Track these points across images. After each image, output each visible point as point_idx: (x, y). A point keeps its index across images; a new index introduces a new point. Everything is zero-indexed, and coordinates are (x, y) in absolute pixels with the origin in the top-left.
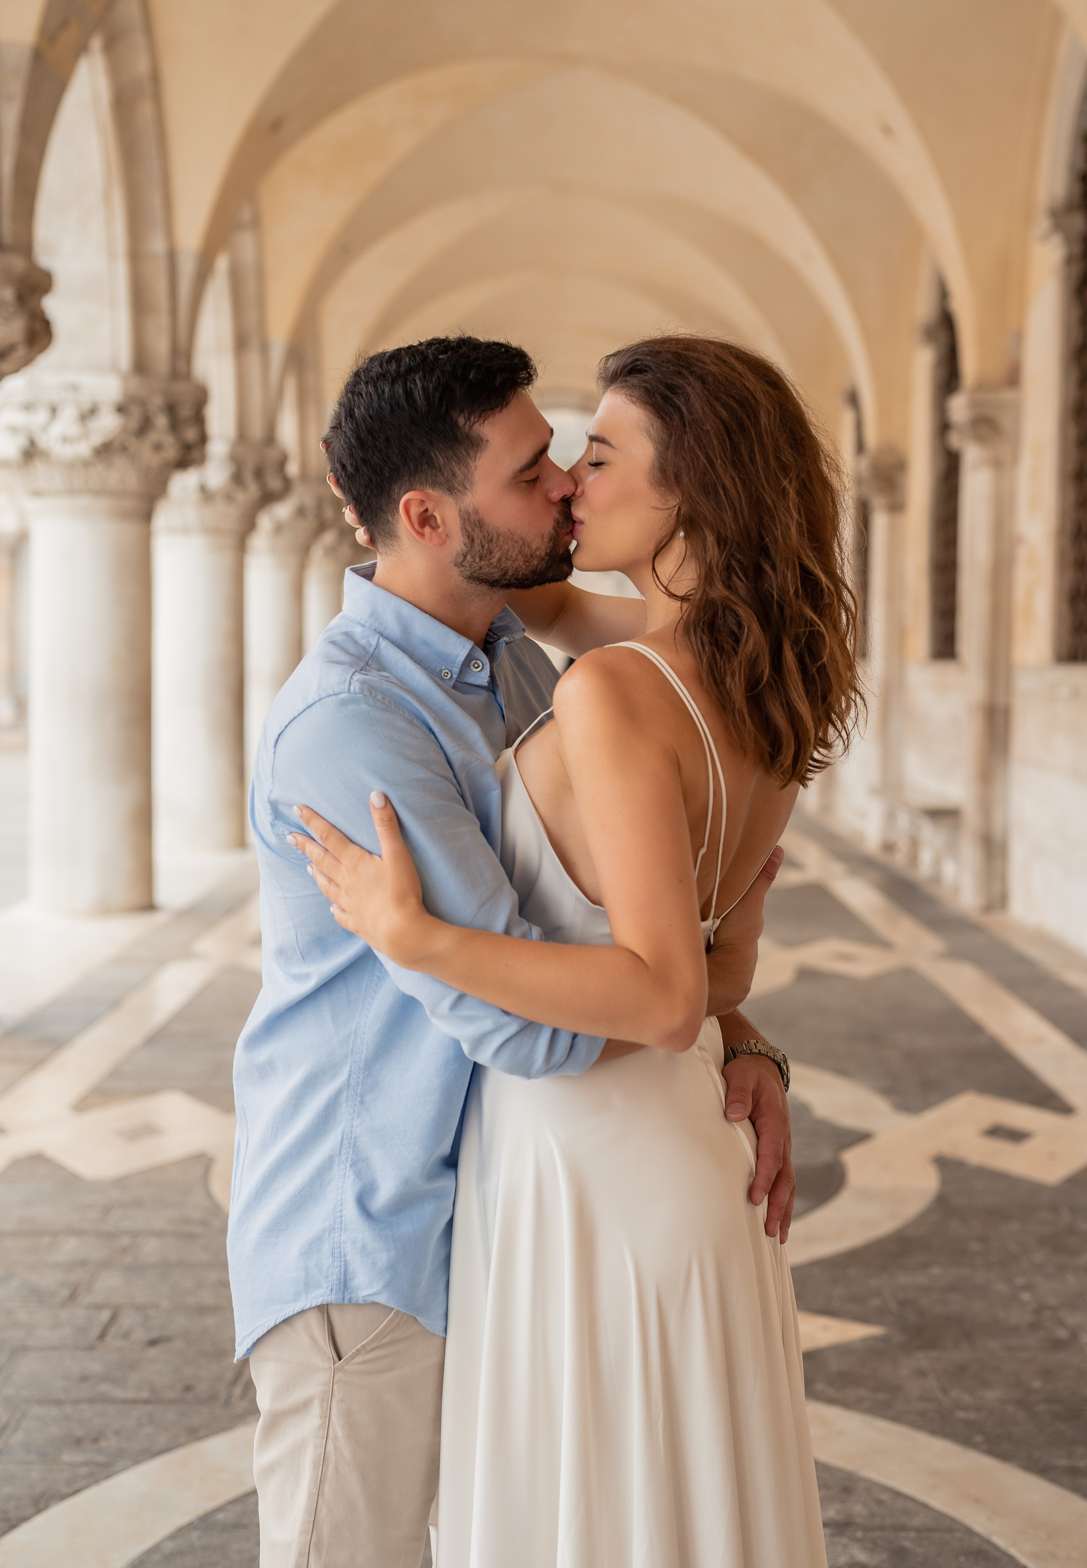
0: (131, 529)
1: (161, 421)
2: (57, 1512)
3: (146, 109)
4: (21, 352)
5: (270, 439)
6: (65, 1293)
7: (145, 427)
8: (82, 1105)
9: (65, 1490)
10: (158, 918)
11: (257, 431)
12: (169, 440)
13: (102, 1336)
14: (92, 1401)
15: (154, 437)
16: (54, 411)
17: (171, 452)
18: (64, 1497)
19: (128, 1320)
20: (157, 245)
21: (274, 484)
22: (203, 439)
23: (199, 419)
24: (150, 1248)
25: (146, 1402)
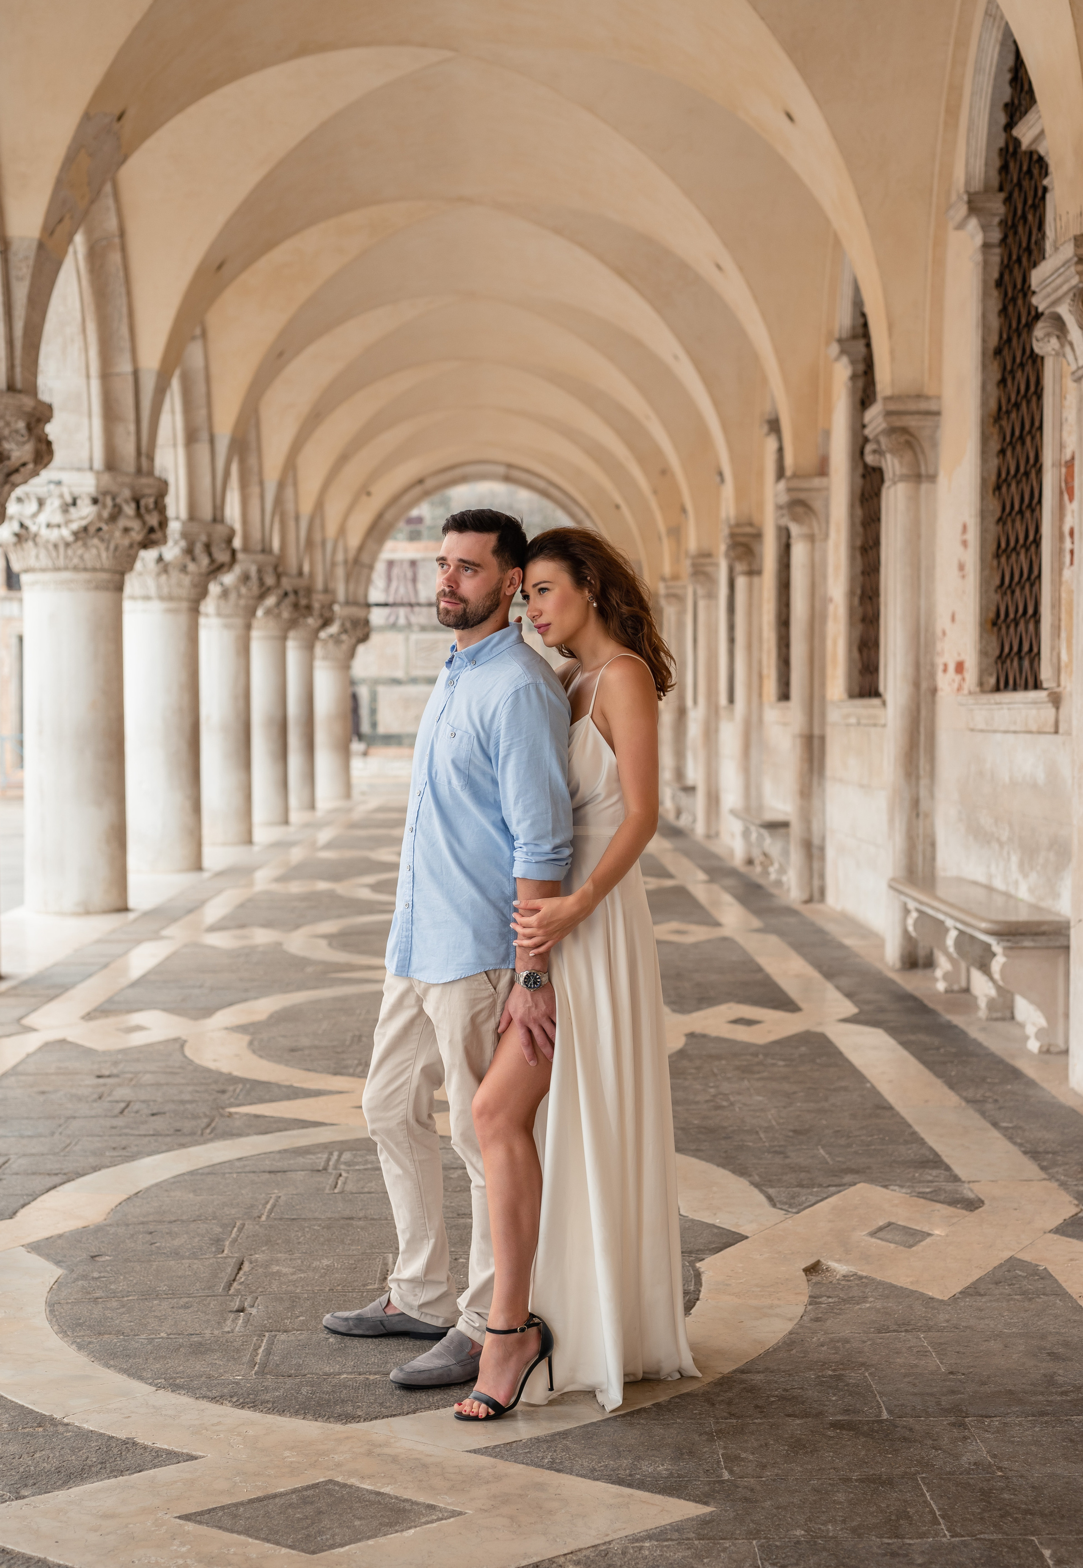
0: (105, 598)
1: (129, 510)
2: (104, 1172)
3: (115, 257)
4: (31, 466)
5: (218, 518)
6: (95, 1096)
7: (116, 514)
8: (88, 1017)
9: (109, 1164)
10: (131, 916)
11: (206, 512)
12: (136, 525)
13: (122, 1112)
14: (120, 1135)
15: (122, 523)
16: (41, 503)
17: (137, 536)
18: (108, 1167)
19: (135, 1107)
20: (125, 367)
21: (222, 557)
22: (163, 523)
23: (160, 507)
24: (148, 1078)
25: (153, 1135)
